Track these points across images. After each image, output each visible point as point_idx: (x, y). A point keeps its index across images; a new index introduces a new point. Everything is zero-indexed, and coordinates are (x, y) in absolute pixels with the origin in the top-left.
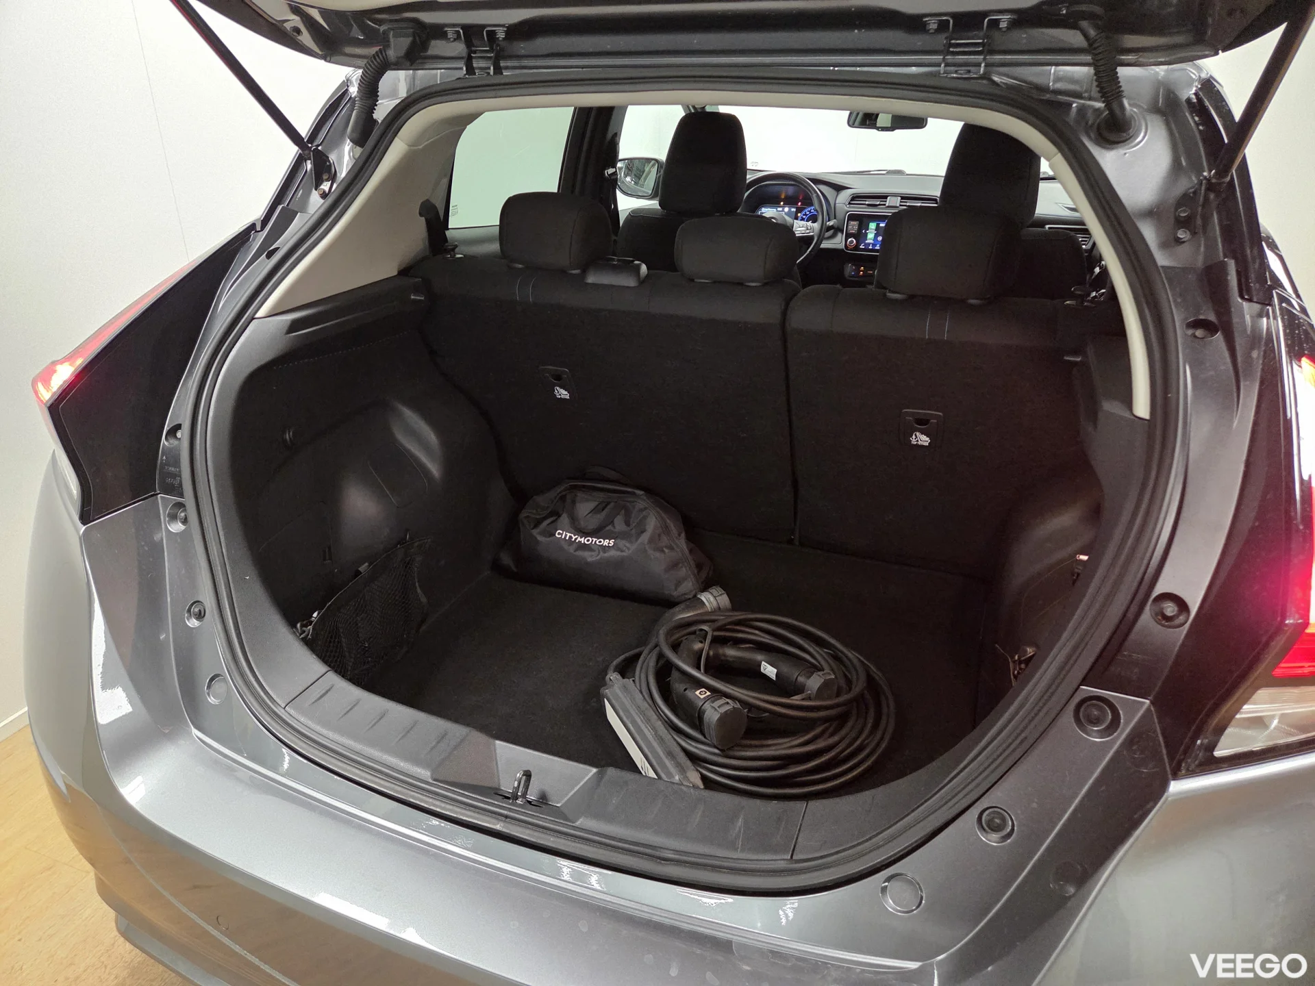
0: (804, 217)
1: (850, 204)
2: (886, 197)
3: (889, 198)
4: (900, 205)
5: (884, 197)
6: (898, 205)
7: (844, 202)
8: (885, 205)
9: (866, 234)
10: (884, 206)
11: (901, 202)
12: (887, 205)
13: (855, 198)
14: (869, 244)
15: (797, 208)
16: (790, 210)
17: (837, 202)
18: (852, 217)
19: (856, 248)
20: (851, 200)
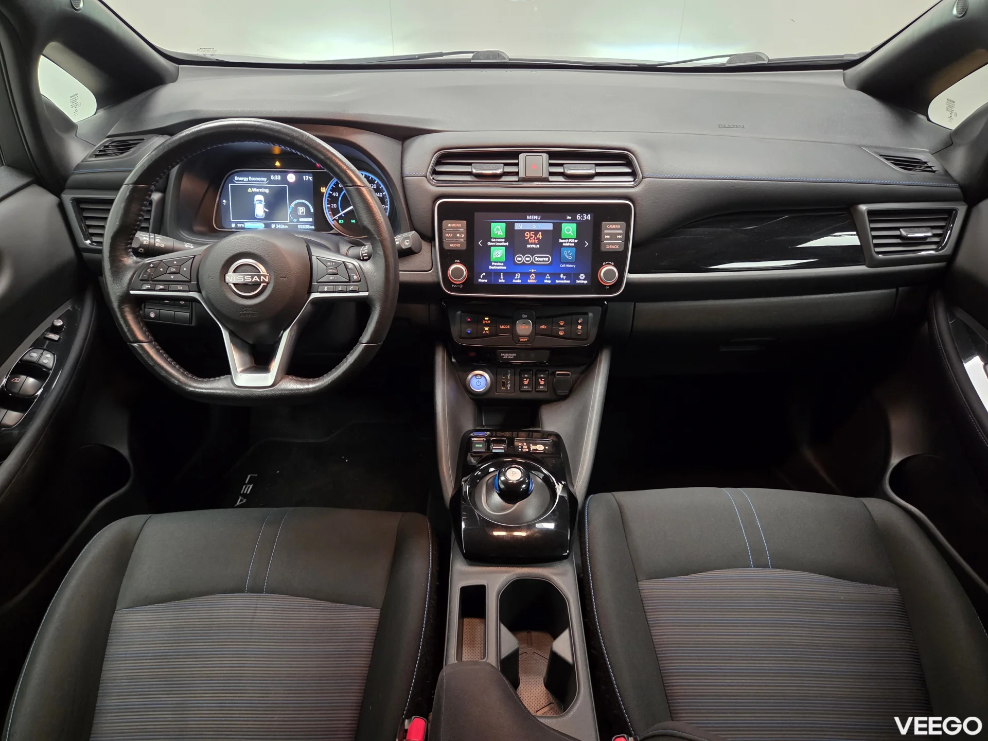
0: (335, 194)
1: (435, 172)
2: (515, 155)
3: (522, 156)
4: (551, 174)
5: (510, 154)
6: (545, 175)
7: (424, 174)
8: (517, 174)
9: (487, 251)
10: (515, 178)
11: (551, 165)
12: (522, 175)
13: (446, 157)
14: (497, 273)
15: (315, 175)
16: (299, 180)
17: (407, 171)
18: (450, 211)
19: (470, 284)
20: (439, 162)
